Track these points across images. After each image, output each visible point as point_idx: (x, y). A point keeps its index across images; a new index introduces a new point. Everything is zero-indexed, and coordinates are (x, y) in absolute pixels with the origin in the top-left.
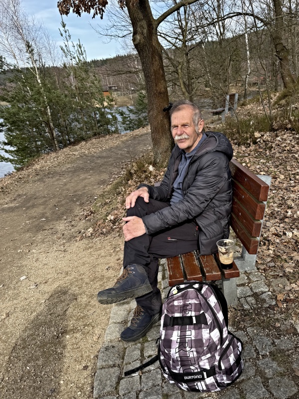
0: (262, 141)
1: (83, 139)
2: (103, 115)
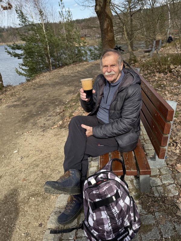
0: (175, 71)
1: (67, 64)
2: (79, 51)
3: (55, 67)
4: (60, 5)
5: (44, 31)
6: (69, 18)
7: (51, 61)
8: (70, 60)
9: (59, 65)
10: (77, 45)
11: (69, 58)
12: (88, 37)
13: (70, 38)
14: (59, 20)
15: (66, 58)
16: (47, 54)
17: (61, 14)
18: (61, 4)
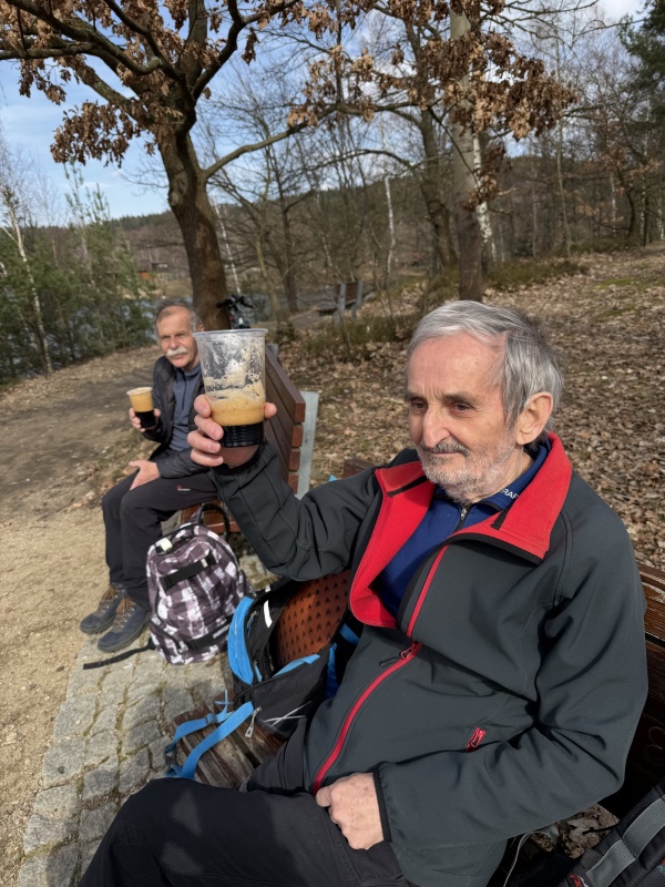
1: (98, 354)
2: (136, 313)
3: (62, 362)
4: (68, 176)
5: (22, 253)
6: (101, 213)
7: (46, 345)
8: (109, 339)
9: (73, 356)
10: (128, 296)
11: (105, 335)
12: (164, 270)
13: (103, 274)
14: (68, 220)
15: (96, 336)
16: (35, 322)
17: (73, 203)
18: (70, 173)
